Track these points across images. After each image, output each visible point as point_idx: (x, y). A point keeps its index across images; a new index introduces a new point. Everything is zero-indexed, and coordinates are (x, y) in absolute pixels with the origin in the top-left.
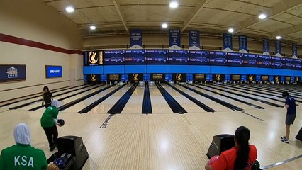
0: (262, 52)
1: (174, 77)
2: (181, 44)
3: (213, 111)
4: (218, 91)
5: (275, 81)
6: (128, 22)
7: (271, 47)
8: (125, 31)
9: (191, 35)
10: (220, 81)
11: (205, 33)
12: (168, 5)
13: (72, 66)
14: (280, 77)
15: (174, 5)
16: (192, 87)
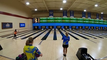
0: (96, 19)
1: (65, 27)
2: (67, 16)
3: (78, 39)
4: (80, 32)
5: (101, 29)
6: (48, 8)
7: (99, 17)
8: (47, 11)
9: (71, 12)
10: (81, 29)
11: (76, 11)
12: (62, 2)
13: (29, 23)
14: (102, 27)
15: (64, 2)
16: (71, 31)
